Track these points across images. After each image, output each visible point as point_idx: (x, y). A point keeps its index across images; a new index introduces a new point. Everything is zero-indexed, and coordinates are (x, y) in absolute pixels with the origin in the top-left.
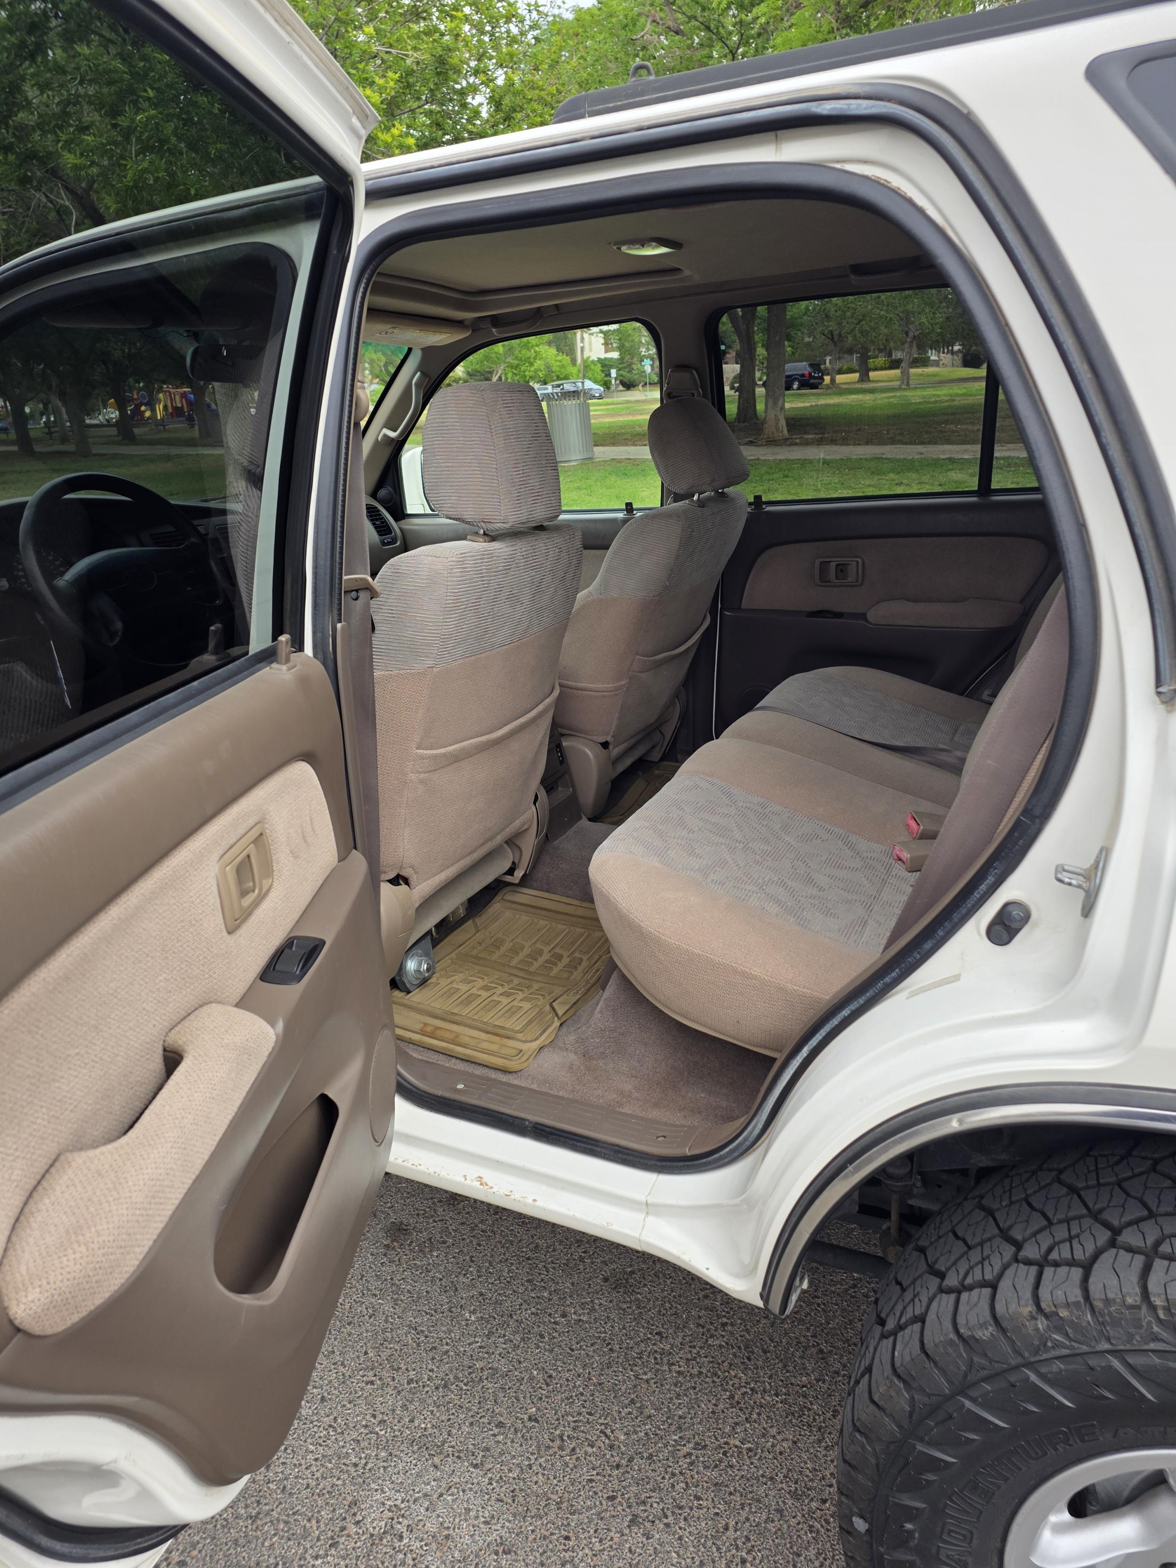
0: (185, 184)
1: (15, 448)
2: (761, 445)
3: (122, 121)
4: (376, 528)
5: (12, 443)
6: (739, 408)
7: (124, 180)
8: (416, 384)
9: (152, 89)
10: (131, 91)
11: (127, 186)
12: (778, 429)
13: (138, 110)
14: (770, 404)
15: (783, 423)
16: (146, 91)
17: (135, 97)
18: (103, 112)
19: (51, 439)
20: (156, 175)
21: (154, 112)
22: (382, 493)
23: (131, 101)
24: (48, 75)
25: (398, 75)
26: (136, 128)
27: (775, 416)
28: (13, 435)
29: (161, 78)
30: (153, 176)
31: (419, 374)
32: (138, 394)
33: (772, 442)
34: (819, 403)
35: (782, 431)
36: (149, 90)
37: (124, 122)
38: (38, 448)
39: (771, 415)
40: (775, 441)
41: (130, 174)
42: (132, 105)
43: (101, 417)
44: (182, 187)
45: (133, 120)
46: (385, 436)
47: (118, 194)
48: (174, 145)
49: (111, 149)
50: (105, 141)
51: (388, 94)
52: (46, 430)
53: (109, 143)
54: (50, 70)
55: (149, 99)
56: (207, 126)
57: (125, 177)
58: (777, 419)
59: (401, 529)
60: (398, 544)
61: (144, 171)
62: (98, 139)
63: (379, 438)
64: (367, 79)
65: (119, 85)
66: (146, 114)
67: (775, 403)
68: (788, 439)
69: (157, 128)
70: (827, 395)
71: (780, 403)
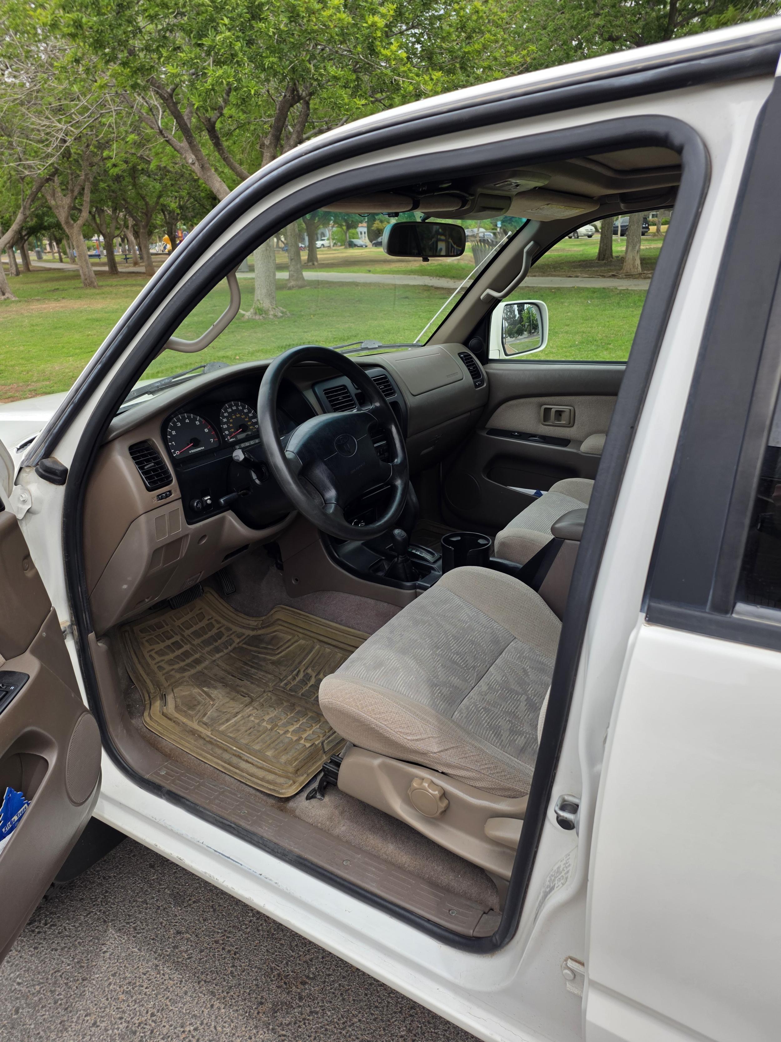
0: (247, 87)
1: (106, 268)
2: (621, 278)
3: (206, 41)
4: (471, 372)
5: (103, 264)
6: (600, 250)
7: (205, 85)
8: (528, 252)
9: (227, 17)
10: (212, 20)
11: (207, 89)
12: (634, 267)
13: (218, 32)
14: (630, 248)
15: (638, 262)
16: (222, 19)
17: (215, 24)
18: (192, 35)
19: (127, 262)
20: (228, 80)
21: (229, 33)
22: (473, 342)
23: (212, 27)
24: (157, 9)
25: (395, 6)
26: (215, 46)
27: (633, 256)
28: (104, 259)
29: (234, 9)
30: (226, 80)
31: (532, 243)
32: (182, 233)
33: (629, 276)
34: (652, 247)
35: (637, 268)
36: (225, 18)
37: (206, 42)
38: (120, 269)
39: (630, 256)
40: (632, 275)
41: (210, 80)
42: (213, 30)
43: (157, 248)
44: (245, 89)
45: (213, 41)
46: (488, 295)
47: (200, 95)
48: (241, 58)
49: (198, 62)
50: (193, 56)
51: (388, 20)
52: (124, 257)
53: (196, 58)
54: (158, 6)
55: (225, 25)
56: (261, 45)
57: (206, 82)
58: (634, 259)
59: (486, 372)
60: (485, 385)
61: (219, 77)
62: (189, 55)
63: (482, 297)
64: (372, 9)
65: (205, 15)
66: (223, 35)
67: (634, 248)
68: (641, 274)
69: (230, 45)
70: (654, 240)
71: (637, 247)
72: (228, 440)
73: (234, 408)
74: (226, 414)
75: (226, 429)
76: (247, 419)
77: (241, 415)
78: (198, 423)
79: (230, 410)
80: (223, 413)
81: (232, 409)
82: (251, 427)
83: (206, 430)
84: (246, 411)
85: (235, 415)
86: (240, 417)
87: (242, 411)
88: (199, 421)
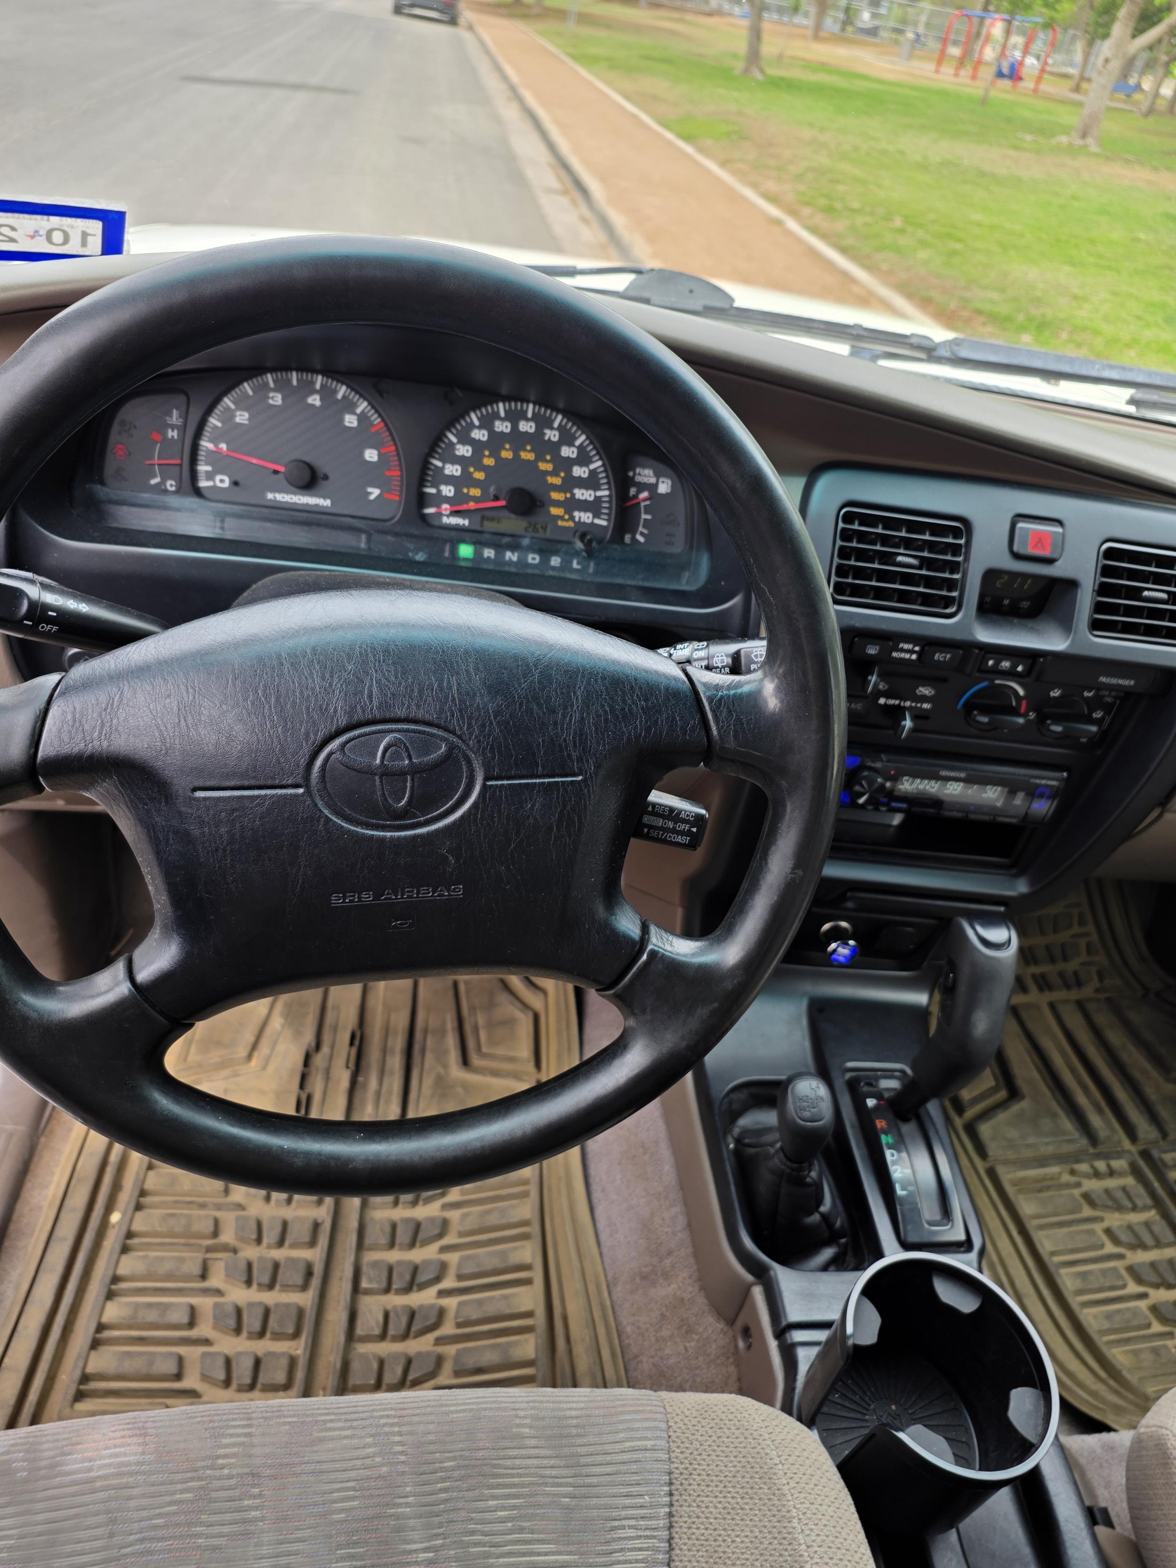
72: (439, 515)
73: (527, 427)
74: (480, 435)
75: (450, 480)
76: (556, 481)
77: (540, 458)
78: (350, 421)
79: (502, 427)
80: (472, 426)
81: (515, 427)
82: (554, 511)
83: (371, 455)
84: (567, 452)
85: (516, 451)
86: (533, 464)
87: (554, 448)
88: (362, 418)
